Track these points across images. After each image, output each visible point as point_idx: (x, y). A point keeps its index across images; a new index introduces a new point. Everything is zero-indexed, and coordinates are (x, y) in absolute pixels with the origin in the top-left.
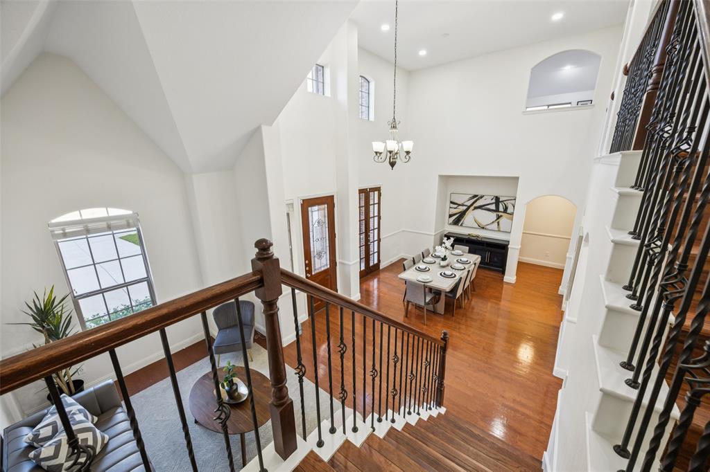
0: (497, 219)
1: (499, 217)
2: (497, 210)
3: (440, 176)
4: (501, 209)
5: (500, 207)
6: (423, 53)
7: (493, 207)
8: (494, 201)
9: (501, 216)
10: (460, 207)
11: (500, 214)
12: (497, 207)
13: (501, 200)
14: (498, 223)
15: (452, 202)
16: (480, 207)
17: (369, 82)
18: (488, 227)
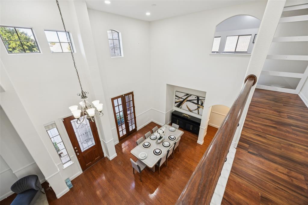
0: (198, 108)
1: (198, 107)
2: (198, 104)
3: (167, 84)
4: (200, 103)
5: (199, 102)
6: (148, 14)
7: (196, 102)
8: (196, 99)
9: (200, 107)
10: (180, 99)
11: (199, 106)
12: (198, 102)
13: (200, 99)
14: (198, 110)
15: (176, 96)
16: (189, 101)
17: (118, 33)
18: (193, 111)
